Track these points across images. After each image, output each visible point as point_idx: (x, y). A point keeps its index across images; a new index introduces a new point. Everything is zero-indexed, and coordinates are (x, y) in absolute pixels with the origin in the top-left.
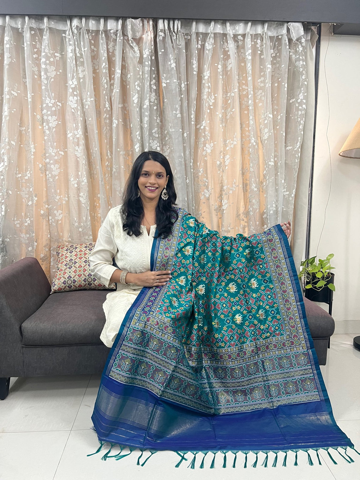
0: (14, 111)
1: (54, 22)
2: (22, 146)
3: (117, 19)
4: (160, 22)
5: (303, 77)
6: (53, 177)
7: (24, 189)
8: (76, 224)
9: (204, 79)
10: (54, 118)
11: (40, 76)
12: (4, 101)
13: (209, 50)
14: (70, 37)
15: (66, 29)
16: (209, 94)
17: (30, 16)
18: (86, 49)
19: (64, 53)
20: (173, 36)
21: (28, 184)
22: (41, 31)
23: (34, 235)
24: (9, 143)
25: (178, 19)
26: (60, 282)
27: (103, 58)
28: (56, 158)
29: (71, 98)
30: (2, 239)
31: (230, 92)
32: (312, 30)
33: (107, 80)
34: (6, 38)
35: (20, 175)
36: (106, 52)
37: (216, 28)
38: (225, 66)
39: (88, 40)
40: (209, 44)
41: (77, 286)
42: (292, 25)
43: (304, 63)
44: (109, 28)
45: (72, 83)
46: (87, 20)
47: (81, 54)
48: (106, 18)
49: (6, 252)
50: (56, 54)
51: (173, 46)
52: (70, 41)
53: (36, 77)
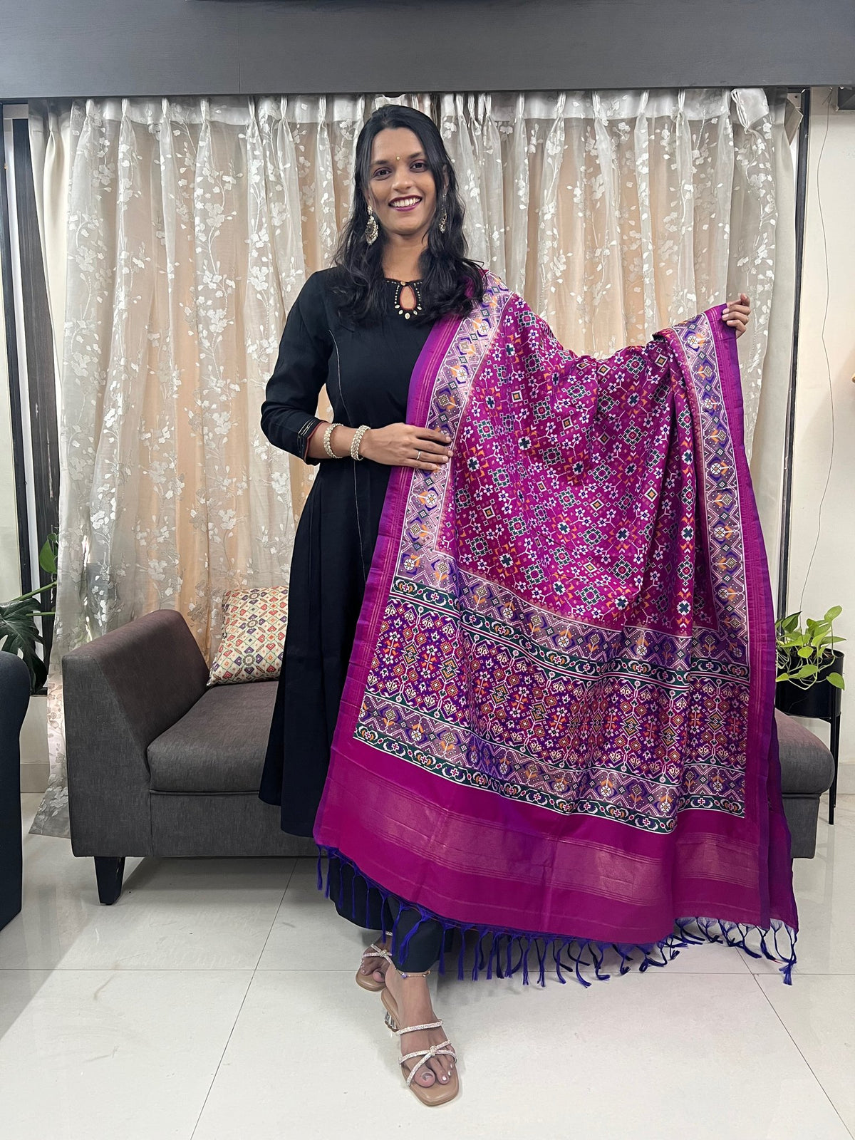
0: (137, 300)
1: (221, 109)
2: (152, 373)
3: (354, 97)
4: (447, 101)
5: (767, 210)
6: (218, 438)
7: (156, 464)
8: (265, 539)
9: (543, 221)
10: (221, 313)
11: (192, 226)
12: (119, 280)
13: (553, 157)
14: (255, 142)
15: (246, 123)
16: (555, 252)
17: (171, 99)
18: (288, 165)
19: (241, 175)
20: (475, 129)
21: (166, 455)
22: (194, 128)
23: (177, 562)
24: (127, 368)
25: (487, 93)
26: (229, 661)
27: (325, 183)
28: (224, 398)
29: (255, 270)
30: (110, 571)
31: (601, 247)
32: (788, 103)
33: (331, 228)
34: (123, 148)
35: (149, 435)
36: (330, 169)
37: (569, 108)
38: (589, 191)
39: (293, 146)
40: (553, 143)
41: (265, 669)
42: (739, 94)
43: (770, 178)
44: (336, 119)
45: (259, 238)
46: (291, 103)
47: (278, 177)
48: (330, 98)
49: (118, 598)
50: (226, 178)
51: (474, 152)
52: (254, 149)
53: (184, 227)
